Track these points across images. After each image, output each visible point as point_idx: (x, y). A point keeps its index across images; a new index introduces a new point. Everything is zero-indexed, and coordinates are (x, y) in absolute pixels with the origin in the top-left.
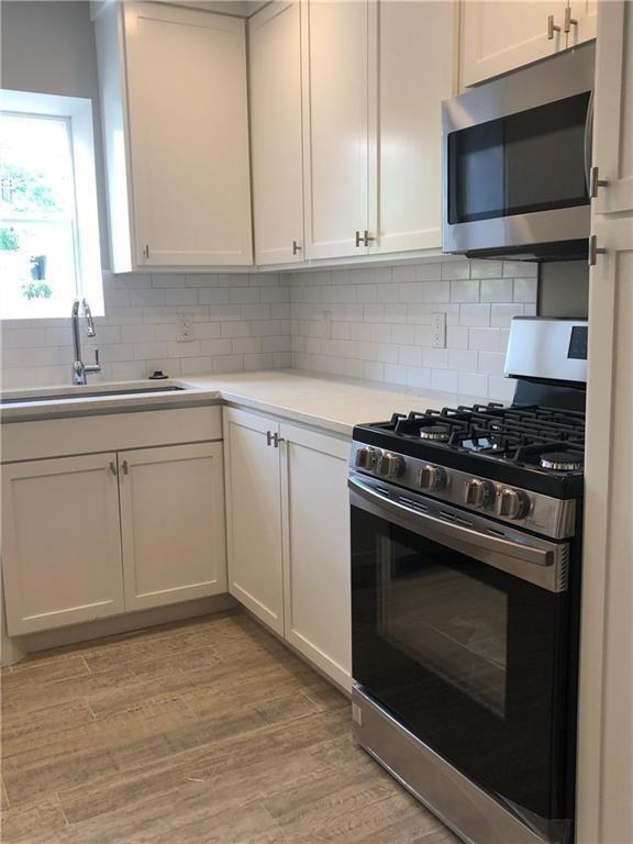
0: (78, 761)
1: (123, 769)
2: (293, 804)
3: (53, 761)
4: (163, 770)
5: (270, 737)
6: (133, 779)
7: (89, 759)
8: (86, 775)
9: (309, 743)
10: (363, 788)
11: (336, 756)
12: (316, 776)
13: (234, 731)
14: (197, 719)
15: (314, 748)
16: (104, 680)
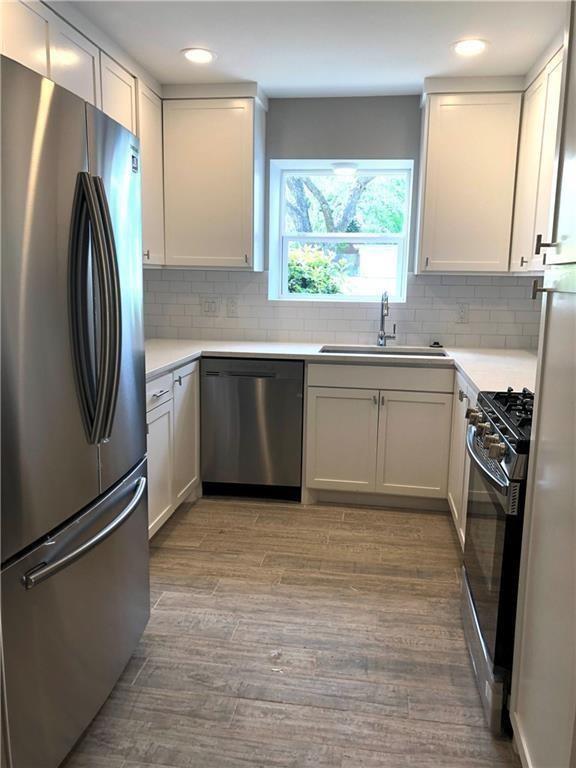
0: (304, 559)
1: (322, 570)
2: (396, 620)
3: (293, 555)
4: (341, 578)
5: (413, 585)
6: (323, 576)
7: (309, 560)
8: (303, 566)
9: (434, 596)
10: (444, 629)
11: (443, 608)
12: (422, 612)
13: (395, 575)
14: (380, 561)
15: (434, 600)
16: (347, 527)
